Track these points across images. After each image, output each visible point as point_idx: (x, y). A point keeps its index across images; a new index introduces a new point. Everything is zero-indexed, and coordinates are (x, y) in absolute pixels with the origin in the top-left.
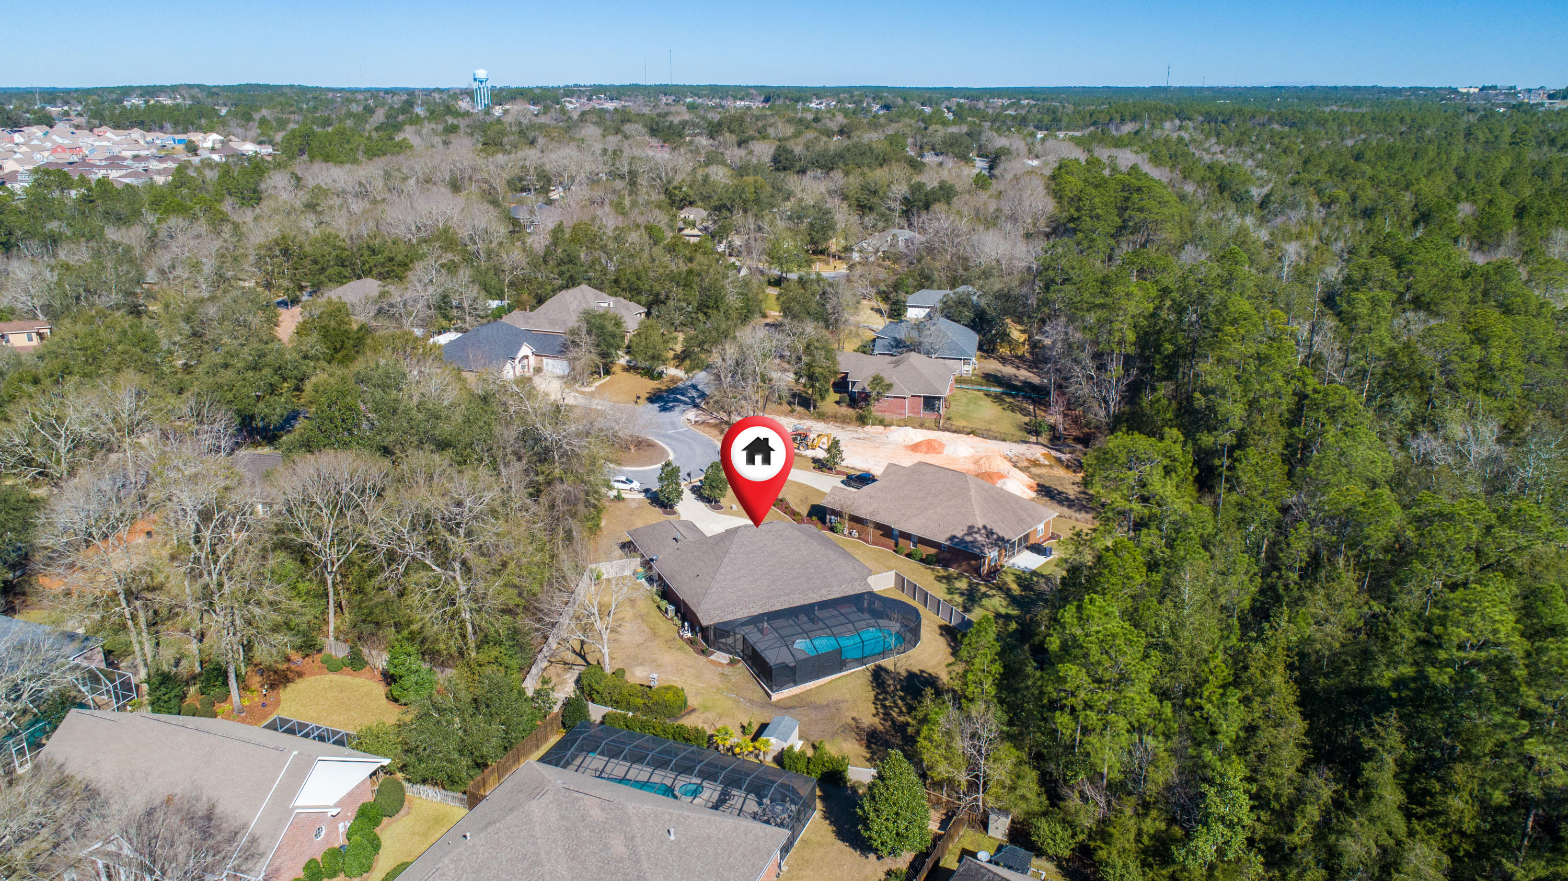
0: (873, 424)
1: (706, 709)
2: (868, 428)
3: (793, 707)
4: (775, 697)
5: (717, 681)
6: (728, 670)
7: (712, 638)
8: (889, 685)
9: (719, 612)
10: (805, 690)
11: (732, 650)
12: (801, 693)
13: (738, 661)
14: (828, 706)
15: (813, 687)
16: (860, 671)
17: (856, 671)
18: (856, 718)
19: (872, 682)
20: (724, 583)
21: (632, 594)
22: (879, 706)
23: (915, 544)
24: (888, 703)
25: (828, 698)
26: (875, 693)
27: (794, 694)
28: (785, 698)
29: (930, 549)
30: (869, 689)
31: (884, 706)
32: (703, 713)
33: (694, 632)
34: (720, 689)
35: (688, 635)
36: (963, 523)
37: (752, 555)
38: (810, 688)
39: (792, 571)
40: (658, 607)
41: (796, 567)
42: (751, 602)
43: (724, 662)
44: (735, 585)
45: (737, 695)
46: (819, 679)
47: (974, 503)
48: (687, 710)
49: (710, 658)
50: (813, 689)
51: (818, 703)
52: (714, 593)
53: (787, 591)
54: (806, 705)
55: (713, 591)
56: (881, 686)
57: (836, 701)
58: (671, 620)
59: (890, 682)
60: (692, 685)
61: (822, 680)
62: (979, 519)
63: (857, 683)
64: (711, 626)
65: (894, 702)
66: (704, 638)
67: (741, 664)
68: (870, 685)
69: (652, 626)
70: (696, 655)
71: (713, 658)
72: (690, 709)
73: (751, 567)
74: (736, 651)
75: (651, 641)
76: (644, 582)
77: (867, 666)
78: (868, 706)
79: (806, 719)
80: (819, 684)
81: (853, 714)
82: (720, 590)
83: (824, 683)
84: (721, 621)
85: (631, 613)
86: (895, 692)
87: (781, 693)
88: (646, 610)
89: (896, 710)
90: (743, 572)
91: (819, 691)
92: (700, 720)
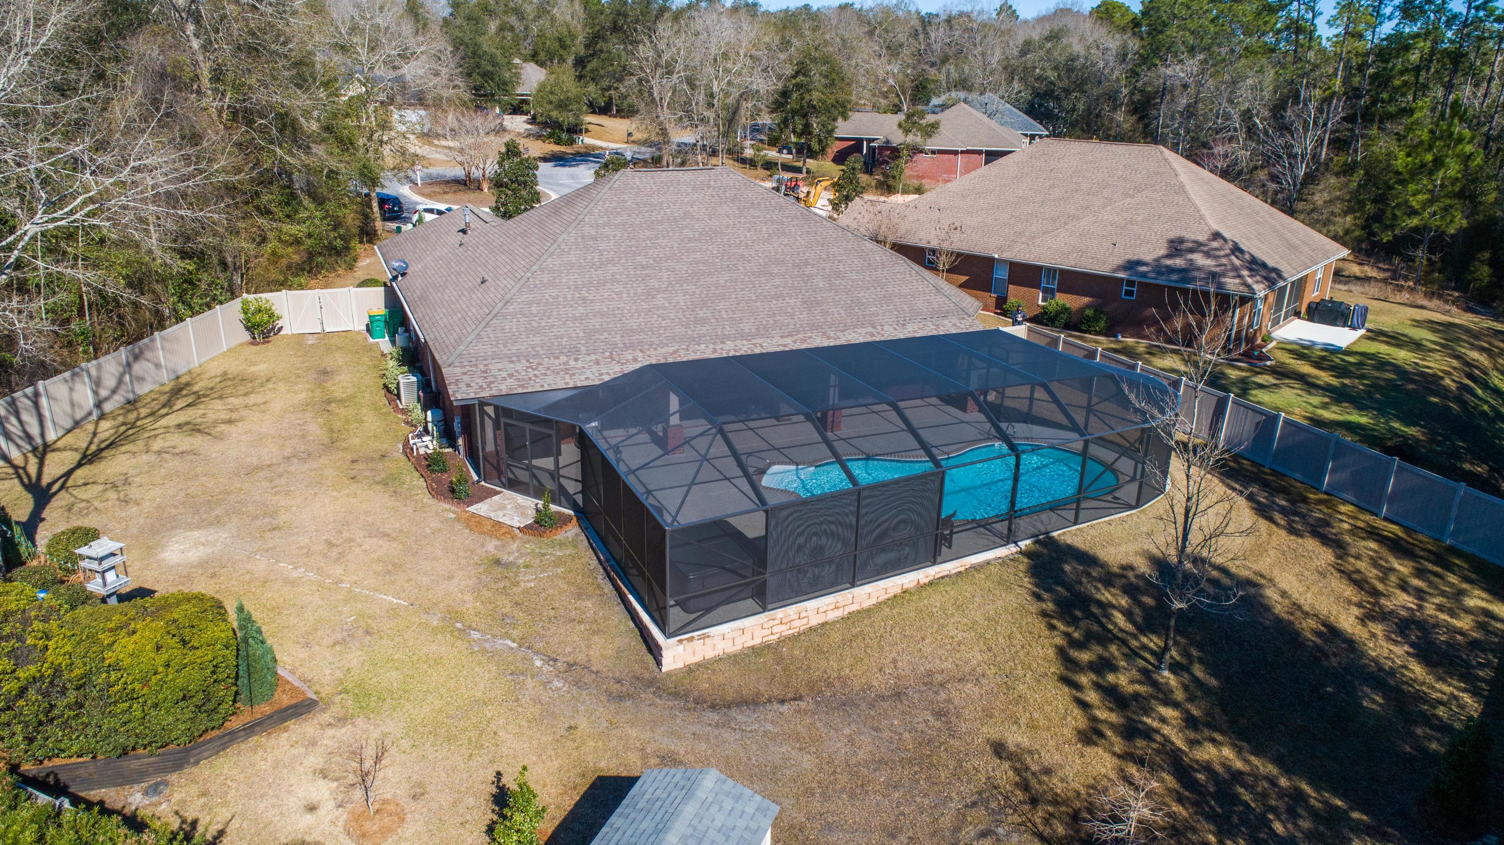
1: (364, 700)
3: (751, 702)
4: (677, 654)
5: (460, 588)
6: (517, 550)
7: (490, 447)
8: (1105, 606)
9: (520, 366)
10: (799, 625)
11: (549, 485)
12: (782, 641)
13: (564, 521)
14: (898, 695)
15: (832, 616)
16: (1003, 562)
17: (988, 563)
18: (1012, 748)
19: (1038, 597)
20: (554, 292)
21: (338, 360)
22: (1092, 696)
23: (1049, 293)
24: (1123, 680)
25: (894, 661)
26: (1059, 641)
27: (757, 641)
28: (718, 660)
29: (1086, 300)
30: (1039, 625)
31: (1113, 695)
32: (343, 720)
33: (448, 436)
34: (459, 616)
35: (428, 445)
36: (1173, 234)
37: (647, 233)
38: (821, 619)
39: (763, 280)
40: (386, 387)
41: (775, 270)
42: (632, 346)
43: (517, 522)
44: (584, 299)
45: (522, 642)
46: (853, 585)
47: (1193, 196)
48: (265, 709)
49: (472, 509)
50: (834, 623)
51: (857, 684)
52: (513, 315)
53: (747, 327)
54: (803, 691)
55: (510, 308)
56: (1078, 613)
57: (930, 674)
58: (404, 411)
59: (1106, 596)
60: (351, 597)
61: (868, 588)
62: (1216, 227)
63: (999, 603)
64: (483, 403)
65: (1147, 676)
66: (472, 454)
67: (572, 531)
68: (1034, 607)
69: (337, 425)
70: (428, 499)
71: (481, 508)
72: (285, 700)
73: (640, 259)
74: (562, 490)
75: (304, 461)
76: (384, 343)
77: (1024, 544)
78: (1061, 696)
79: (807, 761)
80: (855, 607)
81: (1015, 738)
82: (534, 309)
83: (873, 601)
84: (520, 390)
85: (302, 396)
86: (1135, 637)
87: (704, 637)
88: (350, 391)
89: (1168, 712)
90: (612, 269)
91: (855, 631)
92: (315, 760)
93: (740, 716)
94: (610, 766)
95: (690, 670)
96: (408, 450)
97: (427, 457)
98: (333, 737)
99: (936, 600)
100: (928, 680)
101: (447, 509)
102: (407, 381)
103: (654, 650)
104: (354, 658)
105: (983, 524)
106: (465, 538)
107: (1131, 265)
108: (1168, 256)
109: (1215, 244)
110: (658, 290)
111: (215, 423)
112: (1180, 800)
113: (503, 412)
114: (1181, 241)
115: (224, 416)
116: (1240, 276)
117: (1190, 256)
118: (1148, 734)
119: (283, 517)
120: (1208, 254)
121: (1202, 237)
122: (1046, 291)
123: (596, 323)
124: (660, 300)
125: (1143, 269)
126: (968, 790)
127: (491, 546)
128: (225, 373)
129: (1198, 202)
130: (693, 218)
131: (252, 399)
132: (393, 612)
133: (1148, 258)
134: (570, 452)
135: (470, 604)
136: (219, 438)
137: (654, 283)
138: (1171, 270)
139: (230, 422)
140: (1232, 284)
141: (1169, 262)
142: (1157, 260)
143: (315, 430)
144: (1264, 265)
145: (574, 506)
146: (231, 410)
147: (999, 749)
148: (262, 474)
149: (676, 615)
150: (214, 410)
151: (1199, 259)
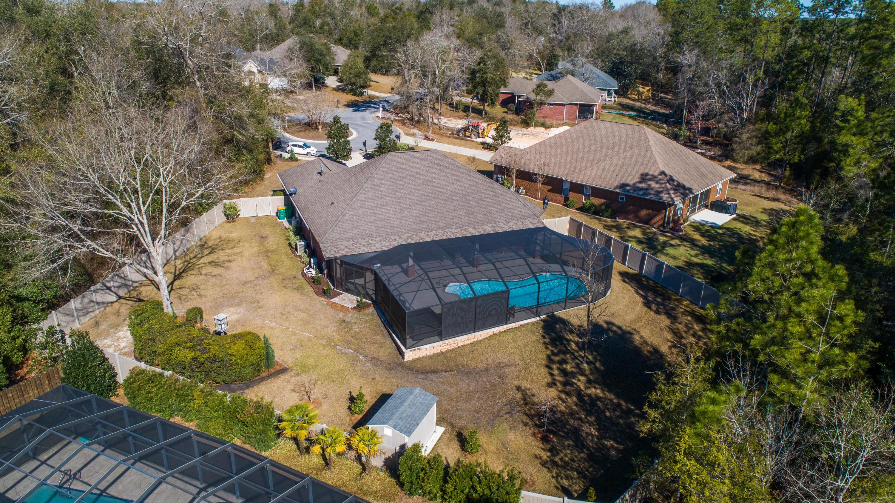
0: (535, 126)
1: (303, 368)
2: (532, 129)
3: (435, 372)
4: (410, 355)
5: (332, 330)
6: (351, 317)
7: (338, 275)
8: (568, 341)
9: (350, 243)
10: (454, 346)
11: (363, 292)
12: (448, 351)
13: (368, 305)
14: (487, 370)
15: (466, 343)
16: (533, 324)
17: (528, 324)
18: (523, 388)
19: (544, 337)
20: (362, 210)
21: (266, 231)
22: (556, 372)
23: (587, 197)
24: (568, 367)
25: (487, 359)
26: (549, 353)
27: (439, 351)
28: (424, 357)
29: (603, 201)
30: (542, 347)
31: (564, 372)
32: (298, 375)
33: (320, 269)
34: (332, 341)
35: (313, 272)
36: (643, 171)
37: (401, 182)
38: (462, 344)
39: (449, 202)
40: (290, 244)
41: (454, 198)
42: (394, 234)
43: (350, 306)
44: (375, 213)
45: (355, 350)
46: (475, 332)
47: (654, 153)
48: (272, 370)
49: (333, 300)
50: (467, 345)
51: (472, 366)
52: (347, 221)
53: (441, 224)
54: (454, 368)
55: (345, 218)
56: (558, 343)
57: (499, 363)
58: (300, 257)
59: (570, 337)
60: (293, 334)
61: (480, 333)
62: (662, 168)
63: (529, 339)
64: (336, 259)
65: (578, 366)
66: (331, 277)
67: (371, 310)
68: (542, 341)
69: (273, 263)
70: (315, 296)
71: (336, 300)
72: (278, 368)
73: (398, 195)
74: (367, 293)
75: (264, 279)
76: (285, 222)
77: (542, 317)
78: (544, 372)
79: (453, 390)
80: (475, 340)
81: (525, 385)
82: (355, 218)
83: (482, 338)
84: (350, 254)
85: (256, 249)
86: (577, 352)
87: (419, 349)
88: (275, 247)
89: (582, 378)
90: (387, 199)
91: (474, 348)
92: (290, 387)
93: (431, 376)
94: (386, 391)
95: (414, 361)
96: (304, 275)
97: (312, 278)
98: (294, 380)
99: (506, 337)
100: (498, 366)
101: (322, 300)
102: (301, 244)
103: (402, 353)
104: (298, 354)
105: (529, 309)
106: (331, 312)
107: (623, 186)
108: (640, 182)
109: (661, 177)
110: (405, 209)
111: (224, 262)
112: (576, 405)
113: (343, 263)
114: (647, 174)
115: (226, 258)
116: (669, 194)
117: (649, 183)
118: (572, 384)
119: (262, 303)
120: (657, 182)
121: (656, 173)
122: (586, 195)
123: (379, 224)
124: (406, 213)
125: (628, 188)
126: (505, 400)
127: (341, 315)
128: (220, 238)
129: (656, 156)
130: (420, 174)
131: (236, 250)
132: (309, 339)
133: (631, 183)
134: (370, 277)
135: (336, 337)
136: (227, 268)
137: (403, 205)
138: (640, 189)
139: (229, 261)
140: (665, 197)
141: (640, 185)
142: (634, 184)
143: (265, 265)
144: (684, 187)
145: (372, 299)
146: (228, 256)
147: (518, 388)
148: (249, 285)
149: (409, 341)
150: (221, 256)
151: (653, 184)
